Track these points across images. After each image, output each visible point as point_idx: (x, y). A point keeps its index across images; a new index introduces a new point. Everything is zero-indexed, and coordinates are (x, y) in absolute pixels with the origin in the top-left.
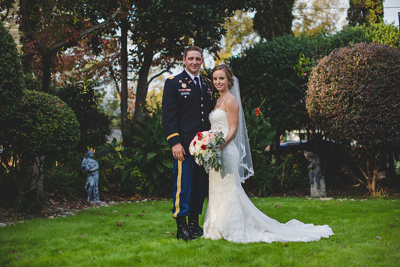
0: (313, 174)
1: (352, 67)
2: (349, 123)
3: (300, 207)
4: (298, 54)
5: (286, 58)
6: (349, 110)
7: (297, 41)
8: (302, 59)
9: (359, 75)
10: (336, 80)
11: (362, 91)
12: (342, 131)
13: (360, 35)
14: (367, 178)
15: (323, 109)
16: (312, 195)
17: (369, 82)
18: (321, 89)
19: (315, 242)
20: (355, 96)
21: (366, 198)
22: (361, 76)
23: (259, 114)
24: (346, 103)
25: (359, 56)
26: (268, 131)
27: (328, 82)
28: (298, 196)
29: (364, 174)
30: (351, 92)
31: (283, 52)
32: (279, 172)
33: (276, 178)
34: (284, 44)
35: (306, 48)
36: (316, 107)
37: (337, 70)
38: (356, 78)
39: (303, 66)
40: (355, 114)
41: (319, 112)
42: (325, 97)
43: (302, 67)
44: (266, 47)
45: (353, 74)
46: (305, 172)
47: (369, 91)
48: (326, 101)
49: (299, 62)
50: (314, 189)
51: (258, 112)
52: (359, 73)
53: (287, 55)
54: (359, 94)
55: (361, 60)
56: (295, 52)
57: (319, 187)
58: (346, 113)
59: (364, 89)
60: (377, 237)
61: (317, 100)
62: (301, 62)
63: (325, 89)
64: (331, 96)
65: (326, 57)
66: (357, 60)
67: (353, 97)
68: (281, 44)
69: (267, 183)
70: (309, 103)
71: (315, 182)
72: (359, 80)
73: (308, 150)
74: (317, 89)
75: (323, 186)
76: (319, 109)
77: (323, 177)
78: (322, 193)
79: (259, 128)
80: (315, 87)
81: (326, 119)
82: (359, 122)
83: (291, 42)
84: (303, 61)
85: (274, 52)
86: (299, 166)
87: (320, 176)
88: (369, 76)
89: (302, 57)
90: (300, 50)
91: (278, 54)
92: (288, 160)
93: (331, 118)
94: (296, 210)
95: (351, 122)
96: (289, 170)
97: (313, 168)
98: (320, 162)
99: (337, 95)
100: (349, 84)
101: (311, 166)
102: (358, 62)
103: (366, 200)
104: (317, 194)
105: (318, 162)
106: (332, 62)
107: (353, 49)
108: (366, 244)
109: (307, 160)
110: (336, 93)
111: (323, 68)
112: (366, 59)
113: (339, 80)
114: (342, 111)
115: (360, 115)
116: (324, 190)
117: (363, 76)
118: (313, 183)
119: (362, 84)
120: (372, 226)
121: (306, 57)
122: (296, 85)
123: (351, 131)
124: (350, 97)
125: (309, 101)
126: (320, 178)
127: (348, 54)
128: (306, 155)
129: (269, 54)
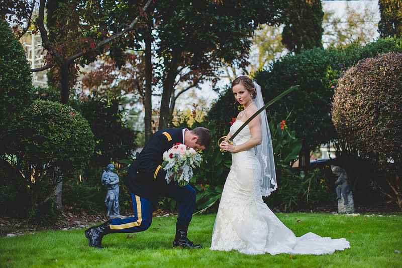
0: (340, 189)
1: (379, 77)
2: (376, 136)
3: (323, 222)
4: (326, 67)
5: (313, 70)
6: (375, 122)
7: (325, 53)
8: (329, 71)
9: (386, 85)
10: (363, 91)
11: (389, 102)
12: (368, 144)
13: (390, 47)
14: (397, 193)
15: (348, 121)
16: (339, 212)
17: (396, 93)
18: (346, 100)
19: (328, 254)
20: (382, 107)
21: (395, 214)
22: (388, 86)
23: (284, 127)
24: (372, 115)
25: (386, 66)
26: (293, 144)
27: (354, 93)
28: (325, 212)
29: (394, 189)
30: (377, 103)
31: (310, 64)
32: (305, 187)
33: (302, 193)
34: (311, 57)
35: (334, 60)
36: (341, 120)
37: (362, 80)
38: (382, 89)
39: (331, 79)
40: (382, 125)
41: (344, 124)
42: (351, 109)
43: (329, 79)
44: (293, 60)
45: (380, 85)
46: (333, 187)
47: (397, 102)
48: (351, 113)
49: (325, 75)
50: (341, 205)
51: (283, 125)
52: (386, 83)
53: (315, 67)
54: (386, 105)
55: (388, 70)
56: (323, 64)
57: (346, 203)
58: (373, 125)
59: (391, 100)
60: (396, 251)
61: (343, 112)
62: (328, 75)
63: (350, 100)
64: (357, 108)
65: (352, 68)
66: (384, 70)
67: (380, 108)
68: (308, 57)
69: (293, 199)
70: (335, 115)
71: (343, 198)
72: (386, 91)
73: (335, 165)
74: (343, 100)
75: (351, 201)
76: (345, 121)
77: (351, 192)
78: (350, 209)
79: (285, 141)
80: (341, 99)
81: (352, 132)
82: (386, 134)
83: (318, 54)
84: (331, 74)
85: (301, 64)
86: (326, 181)
87: (347, 191)
88: (396, 86)
89: (330, 69)
90: (328, 63)
91: (305, 67)
92: (315, 175)
93: (357, 131)
94: (317, 224)
95: (378, 134)
96: (315, 185)
97: (341, 183)
98: (348, 176)
99: (363, 107)
100: (376, 95)
101: (338, 180)
102: (384, 72)
103: (395, 216)
104: (344, 210)
105: (345, 177)
106: (358, 72)
107: (380, 59)
108: (382, 258)
109: (335, 175)
110: (362, 105)
111: (349, 79)
112: (393, 69)
113: (365, 90)
114: (369, 123)
115: (387, 126)
116: (352, 206)
117: (390, 87)
118: (340, 198)
119: (389, 94)
120: (395, 240)
121: (333, 69)
122: (324, 98)
123: (378, 144)
124: (377, 109)
125: (335, 113)
126: (348, 193)
127: (374, 64)
128: (333, 169)
129: (296, 67)
